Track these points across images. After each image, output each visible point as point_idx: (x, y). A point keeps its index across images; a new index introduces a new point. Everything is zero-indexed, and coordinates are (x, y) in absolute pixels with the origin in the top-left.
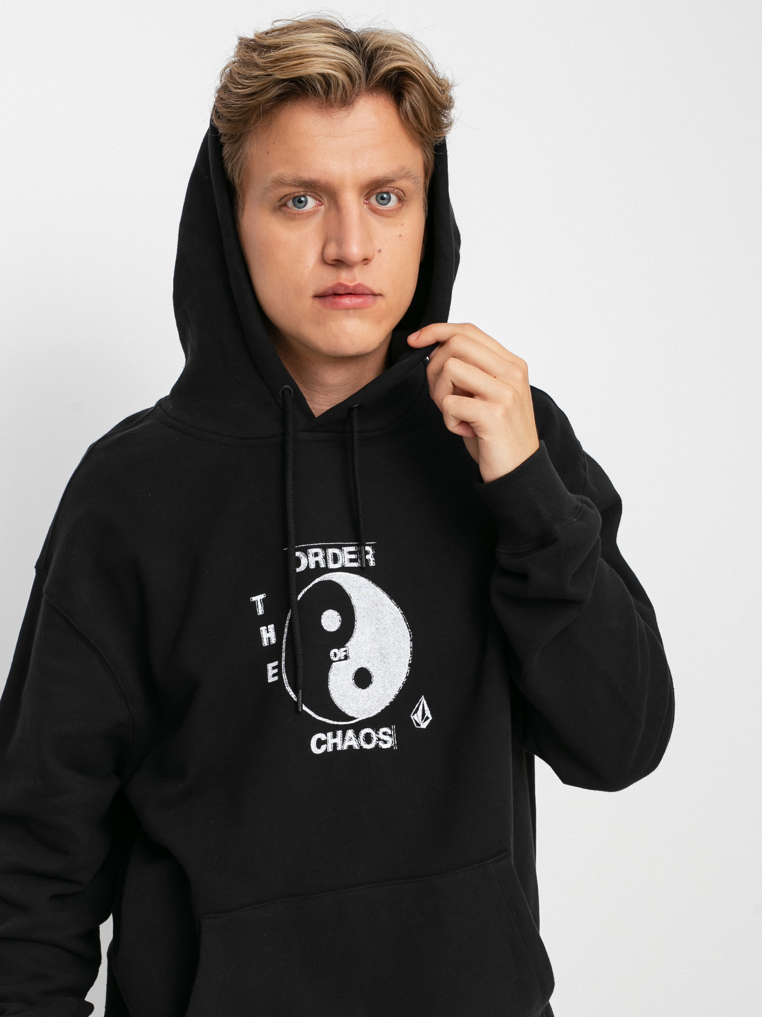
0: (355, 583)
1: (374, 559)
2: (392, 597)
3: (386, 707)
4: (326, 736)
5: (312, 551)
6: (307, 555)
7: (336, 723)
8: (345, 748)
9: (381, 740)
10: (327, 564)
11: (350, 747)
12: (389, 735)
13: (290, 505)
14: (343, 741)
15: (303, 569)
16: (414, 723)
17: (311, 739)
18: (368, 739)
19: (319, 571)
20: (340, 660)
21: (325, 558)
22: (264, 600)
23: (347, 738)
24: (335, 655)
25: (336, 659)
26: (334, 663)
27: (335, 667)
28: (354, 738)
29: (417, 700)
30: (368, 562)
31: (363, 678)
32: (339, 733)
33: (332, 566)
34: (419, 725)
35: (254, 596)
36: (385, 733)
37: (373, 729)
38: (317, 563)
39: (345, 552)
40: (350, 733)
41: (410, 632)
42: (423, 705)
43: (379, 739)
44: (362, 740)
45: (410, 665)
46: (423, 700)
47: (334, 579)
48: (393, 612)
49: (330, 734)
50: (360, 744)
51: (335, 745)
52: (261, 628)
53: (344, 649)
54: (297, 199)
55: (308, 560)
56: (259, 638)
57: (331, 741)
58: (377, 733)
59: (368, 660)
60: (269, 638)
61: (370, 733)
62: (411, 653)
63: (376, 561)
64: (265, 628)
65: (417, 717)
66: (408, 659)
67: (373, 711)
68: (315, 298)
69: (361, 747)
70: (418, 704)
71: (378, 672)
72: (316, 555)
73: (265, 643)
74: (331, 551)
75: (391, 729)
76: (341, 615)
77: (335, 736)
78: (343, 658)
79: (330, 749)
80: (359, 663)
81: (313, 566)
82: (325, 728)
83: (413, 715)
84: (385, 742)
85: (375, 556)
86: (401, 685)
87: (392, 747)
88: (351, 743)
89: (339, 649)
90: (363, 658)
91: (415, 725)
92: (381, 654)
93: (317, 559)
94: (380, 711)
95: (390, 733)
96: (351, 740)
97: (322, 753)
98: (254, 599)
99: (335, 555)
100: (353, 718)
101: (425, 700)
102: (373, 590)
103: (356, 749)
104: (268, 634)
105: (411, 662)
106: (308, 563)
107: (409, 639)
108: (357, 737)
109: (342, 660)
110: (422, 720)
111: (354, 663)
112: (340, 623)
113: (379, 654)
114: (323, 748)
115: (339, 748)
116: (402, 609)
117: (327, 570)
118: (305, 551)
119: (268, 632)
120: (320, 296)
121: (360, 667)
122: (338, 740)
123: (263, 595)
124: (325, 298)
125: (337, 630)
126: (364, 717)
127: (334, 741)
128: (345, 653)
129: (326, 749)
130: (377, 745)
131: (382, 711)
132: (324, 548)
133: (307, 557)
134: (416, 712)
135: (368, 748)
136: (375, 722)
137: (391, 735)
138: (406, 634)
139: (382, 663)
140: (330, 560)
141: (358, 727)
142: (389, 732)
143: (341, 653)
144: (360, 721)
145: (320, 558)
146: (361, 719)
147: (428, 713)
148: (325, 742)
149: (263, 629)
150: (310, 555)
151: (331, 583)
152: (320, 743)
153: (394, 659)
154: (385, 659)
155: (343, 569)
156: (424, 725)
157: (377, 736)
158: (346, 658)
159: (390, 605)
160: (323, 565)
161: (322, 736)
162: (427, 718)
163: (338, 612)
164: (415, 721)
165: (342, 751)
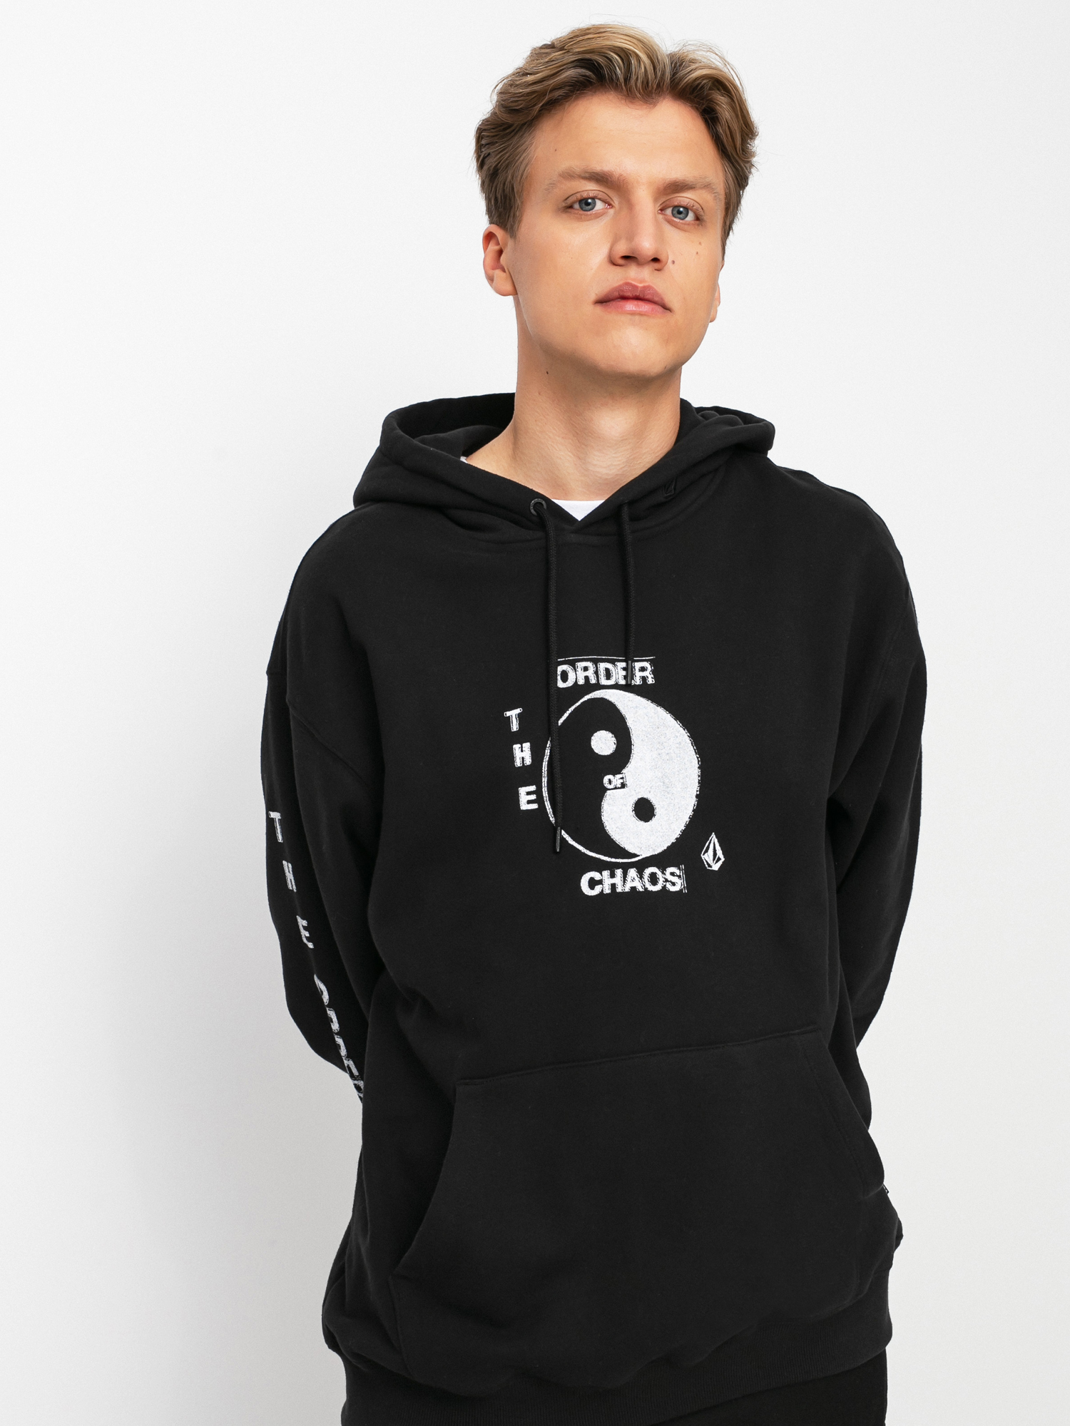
0: (630, 703)
1: (652, 676)
2: (677, 717)
3: (673, 843)
4: (602, 875)
5: (581, 665)
6: (575, 670)
7: (613, 860)
8: (627, 889)
9: (669, 881)
10: (598, 680)
11: (633, 889)
12: (677, 876)
13: (552, 617)
14: (624, 882)
15: (570, 685)
16: (705, 863)
17: (581, 878)
18: (653, 878)
19: (589, 687)
20: (616, 788)
21: (596, 673)
22: (519, 716)
23: (629, 878)
24: (610, 782)
25: (612, 787)
26: (608, 791)
27: (610, 795)
28: (637, 879)
29: (707, 837)
30: (646, 680)
31: (644, 810)
32: (619, 872)
33: (604, 681)
34: (711, 867)
35: (509, 711)
36: (672, 874)
37: (659, 868)
38: (587, 678)
39: (619, 668)
40: (632, 873)
41: (698, 758)
42: (714, 843)
43: (666, 880)
44: (646, 881)
45: (697, 796)
46: (714, 838)
47: (607, 697)
48: (678, 735)
49: (606, 873)
50: (644, 886)
51: (613, 886)
52: (514, 746)
53: (620, 776)
54: (584, 202)
55: (575, 674)
56: (511, 757)
57: (608, 882)
58: (663, 873)
59: (649, 789)
60: (523, 758)
61: (656, 873)
62: (699, 783)
63: (655, 678)
64: (519, 745)
65: (707, 857)
66: (695, 789)
67: (658, 847)
68: (597, 305)
69: (646, 889)
70: (708, 842)
71: (661, 803)
72: (586, 669)
73: (518, 763)
74: (602, 666)
75: (679, 869)
76: (615, 737)
77: (613, 875)
78: (620, 786)
79: (607, 891)
80: (639, 792)
81: (581, 682)
82: (600, 866)
83: (704, 855)
84: (674, 884)
85: (653, 672)
86: (688, 820)
87: (681, 890)
88: (633, 884)
89: (614, 775)
90: (644, 787)
91: (707, 866)
92: (664, 783)
93: (586, 673)
94: (665, 848)
95: (678, 874)
96: (634, 881)
97: (597, 895)
98: (508, 714)
99: (607, 671)
100: (635, 855)
101: (717, 837)
102: (653, 711)
103: (639, 892)
104: (522, 754)
105: (698, 793)
106: (576, 679)
107: (698, 766)
108: (641, 877)
109: (619, 788)
110: (714, 860)
111: (633, 792)
112: (615, 746)
113: (662, 784)
114: (598, 889)
115: (619, 890)
116: (689, 731)
117: (598, 687)
118: (573, 664)
119: (522, 751)
120: (603, 301)
121: (640, 797)
122: (618, 880)
123: (519, 709)
124: (608, 303)
125: (612, 754)
126: (648, 855)
127: (613, 881)
128: (622, 781)
129: (602, 890)
130: (664, 887)
131: (668, 847)
132: (596, 662)
133: (576, 671)
134: (706, 851)
135: (654, 890)
136: (661, 860)
137: (679, 877)
138: (694, 761)
139: (666, 794)
140: (602, 675)
141: (641, 866)
142: (677, 872)
143: (616, 780)
144: (643, 859)
145: (590, 673)
146: (644, 856)
147: (720, 853)
148: (600, 882)
149: (516, 747)
150: (579, 669)
151: (603, 701)
152: (593, 883)
153: (679, 789)
154: (669, 789)
155: (616, 686)
156: (716, 867)
157: (664, 876)
158: (623, 786)
159: (675, 727)
160: (593, 681)
161: (596, 876)
162: (719, 859)
163: (612, 733)
164: (707, 861)
165: (623, 894)
